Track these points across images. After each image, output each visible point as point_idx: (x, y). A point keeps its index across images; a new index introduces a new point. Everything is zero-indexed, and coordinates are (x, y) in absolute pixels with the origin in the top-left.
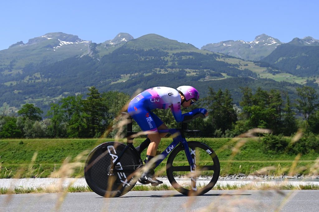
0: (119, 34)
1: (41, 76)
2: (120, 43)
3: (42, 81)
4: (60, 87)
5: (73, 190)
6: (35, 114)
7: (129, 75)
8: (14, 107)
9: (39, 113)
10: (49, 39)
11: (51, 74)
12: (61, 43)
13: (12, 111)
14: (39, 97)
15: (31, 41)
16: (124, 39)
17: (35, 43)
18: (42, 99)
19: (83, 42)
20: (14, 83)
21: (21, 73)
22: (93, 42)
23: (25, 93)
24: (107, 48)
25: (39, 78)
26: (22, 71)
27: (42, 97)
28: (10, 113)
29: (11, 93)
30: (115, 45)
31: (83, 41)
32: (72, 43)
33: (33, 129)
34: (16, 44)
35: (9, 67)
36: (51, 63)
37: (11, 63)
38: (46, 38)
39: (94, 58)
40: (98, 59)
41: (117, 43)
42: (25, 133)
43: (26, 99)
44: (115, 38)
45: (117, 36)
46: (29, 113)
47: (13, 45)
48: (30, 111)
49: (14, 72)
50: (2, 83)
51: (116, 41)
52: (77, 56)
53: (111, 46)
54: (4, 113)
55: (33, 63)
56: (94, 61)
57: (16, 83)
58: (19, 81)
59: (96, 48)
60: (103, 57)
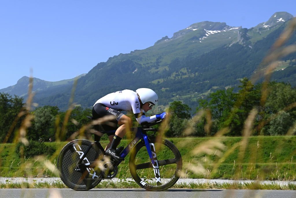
0: (274, 15)
1: (188, 71)
2: (276, 25)
3: (189, 76)
4: (208, 82)
5: (228, 186)
6: (183, 112)
7: (288, 61)
8: (162, 105)
9: (187, 111)
10: (194, 30)
11: (198, 68)
12: (207, 33)
13: (161, 109)
14: (186, 93)
15: (176, 34)
16: (281, 19)
17: (181, 36)
18: (189, 96)
19: (231, 29)
20: (161, 81)
21: (168, 69)
22: (243, 28)
23: (172, 91)
24: (260, 33)
25: (185, 73)
26: (168, 67)
27: (189, 93)
28: (159, 112)
29: (159, 91)
30: (270, 28)
31: (231, 27)
32: (219, 31)
33: (183, 127)
34: (161, 40)
35: (155, 64)
36: (198, 56)
37: (157, 60)
38: (191, 29)
39: (245, 46)
40: (250, 46)
41: (272, 24)
42: (174, 132)
43: (173, 96)
44: (270, 19)
45: (272, 16)
46: (177, 111)
47: (159, 41)
48: (178, 108)
49: (161, 69)
50: (149, 81)
51: (271, 22)
52: (225, 45)
53: (265, 29)
54: (153, 112)
55: (179, 58)
56: (245, 49)
57: (163, 81)
58: (165, 78)
59: (247, 34)
60: (256, 43)
